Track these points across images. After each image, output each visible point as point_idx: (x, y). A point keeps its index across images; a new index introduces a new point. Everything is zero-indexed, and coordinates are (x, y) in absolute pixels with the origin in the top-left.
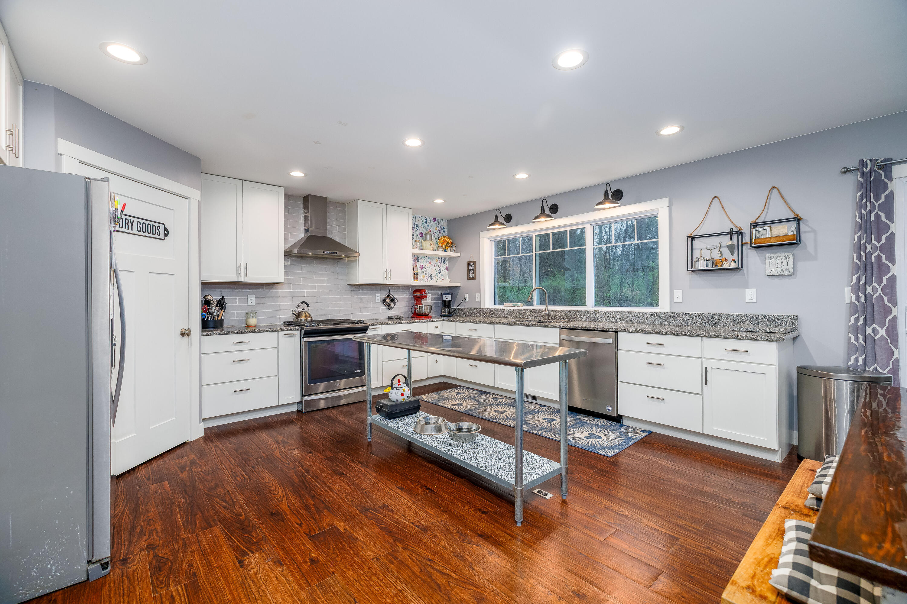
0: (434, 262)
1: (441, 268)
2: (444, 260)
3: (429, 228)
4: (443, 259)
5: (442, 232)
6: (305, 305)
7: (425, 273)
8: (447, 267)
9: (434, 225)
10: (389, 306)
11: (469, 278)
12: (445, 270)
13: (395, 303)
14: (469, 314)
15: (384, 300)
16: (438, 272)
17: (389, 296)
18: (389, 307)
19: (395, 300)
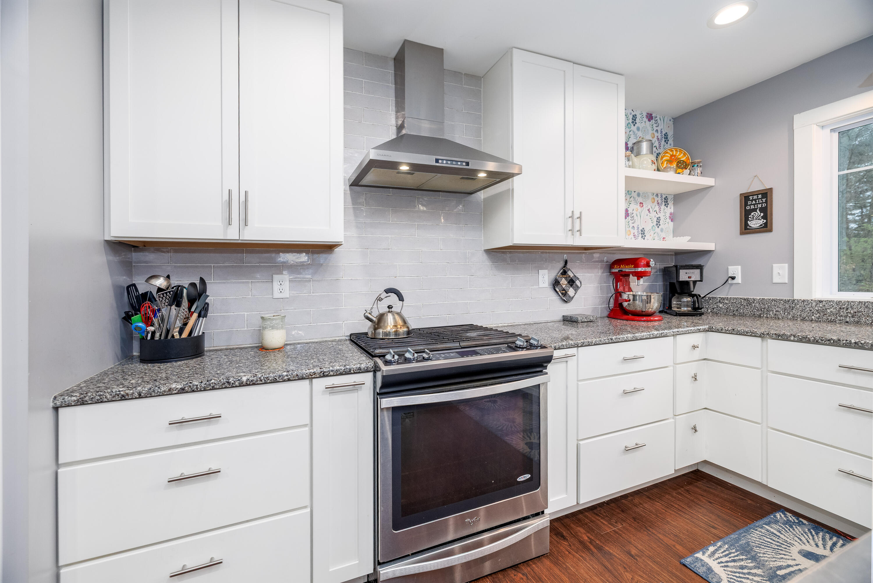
0: (648, 205)
1: (661, 215)
2: (666, 199)
3: (640, 134)
4: (664, 197)
5: (663, 142)
6: (394, 297)
7: (631, 225)
8: (671, 214)
9: (650, 129)
10: (565, 293)
11: (746, 229)
12: (669, 220)
13: (577, 288)
14: (747, 311)
15: (556, 283)
16: (655, 223)
17: (564, 273)
18: (565, 297)
19: (578, 283)
